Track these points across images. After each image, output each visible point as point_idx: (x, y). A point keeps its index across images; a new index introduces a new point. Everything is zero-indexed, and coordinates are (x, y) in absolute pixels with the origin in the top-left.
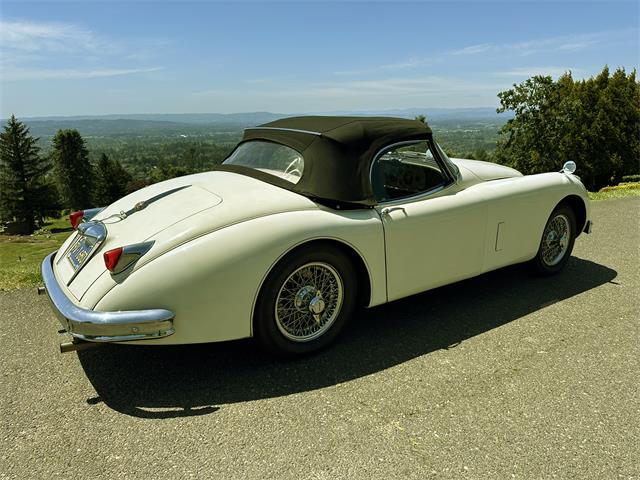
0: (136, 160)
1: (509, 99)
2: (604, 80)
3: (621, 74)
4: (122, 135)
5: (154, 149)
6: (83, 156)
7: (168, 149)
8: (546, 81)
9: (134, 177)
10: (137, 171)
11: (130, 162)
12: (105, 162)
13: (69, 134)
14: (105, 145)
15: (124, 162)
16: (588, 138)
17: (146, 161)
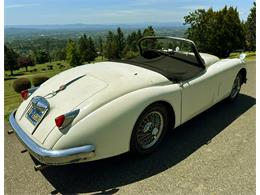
1: (188, 19)
2: (225, 10)
3: (231, 8)
8: (203, 11)
16: (219, 36)
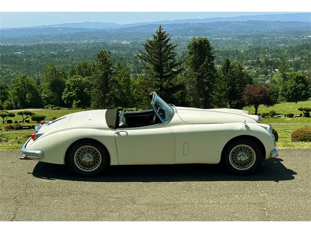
0: (259, 62)
4: (248, 37)
5: (278, 51)
6: (209, 61)
7: (292, 52)
9: (254, 79)
10: (258, 73)
11: (253, 64)
12: (227, 66)
13: (200, 42)
14: (231, 46)
15: (246, 65)
17: (268, 63)
